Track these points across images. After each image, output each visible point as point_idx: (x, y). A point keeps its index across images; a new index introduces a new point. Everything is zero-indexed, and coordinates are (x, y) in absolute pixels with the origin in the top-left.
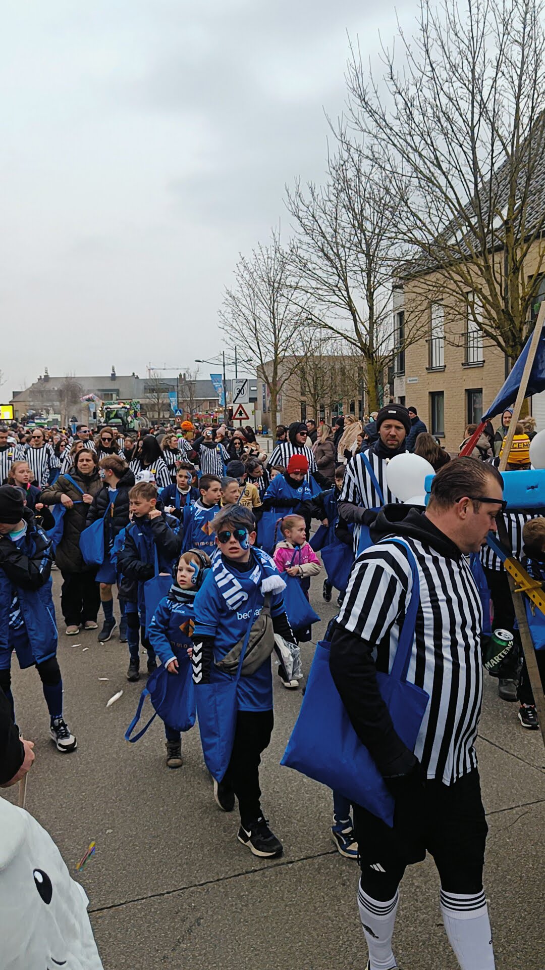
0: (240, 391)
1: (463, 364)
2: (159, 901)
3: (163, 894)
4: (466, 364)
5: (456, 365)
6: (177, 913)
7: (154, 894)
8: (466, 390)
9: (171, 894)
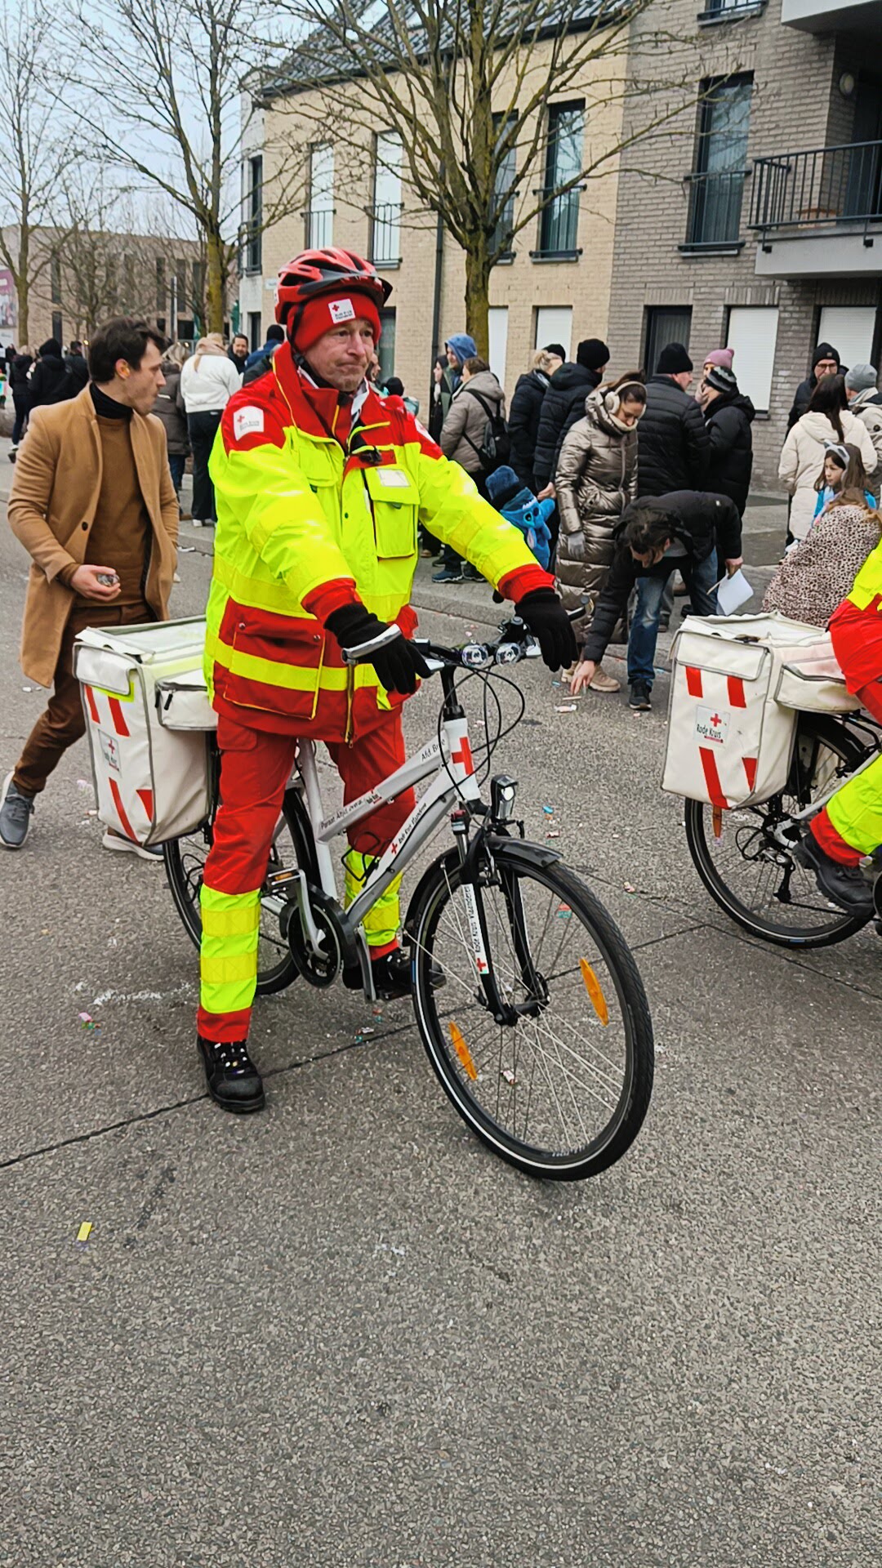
2: (83, 1149)
3: (87, 1137)
6: (125, 1166)
7: (67, 1138)
9: (101, 1136)
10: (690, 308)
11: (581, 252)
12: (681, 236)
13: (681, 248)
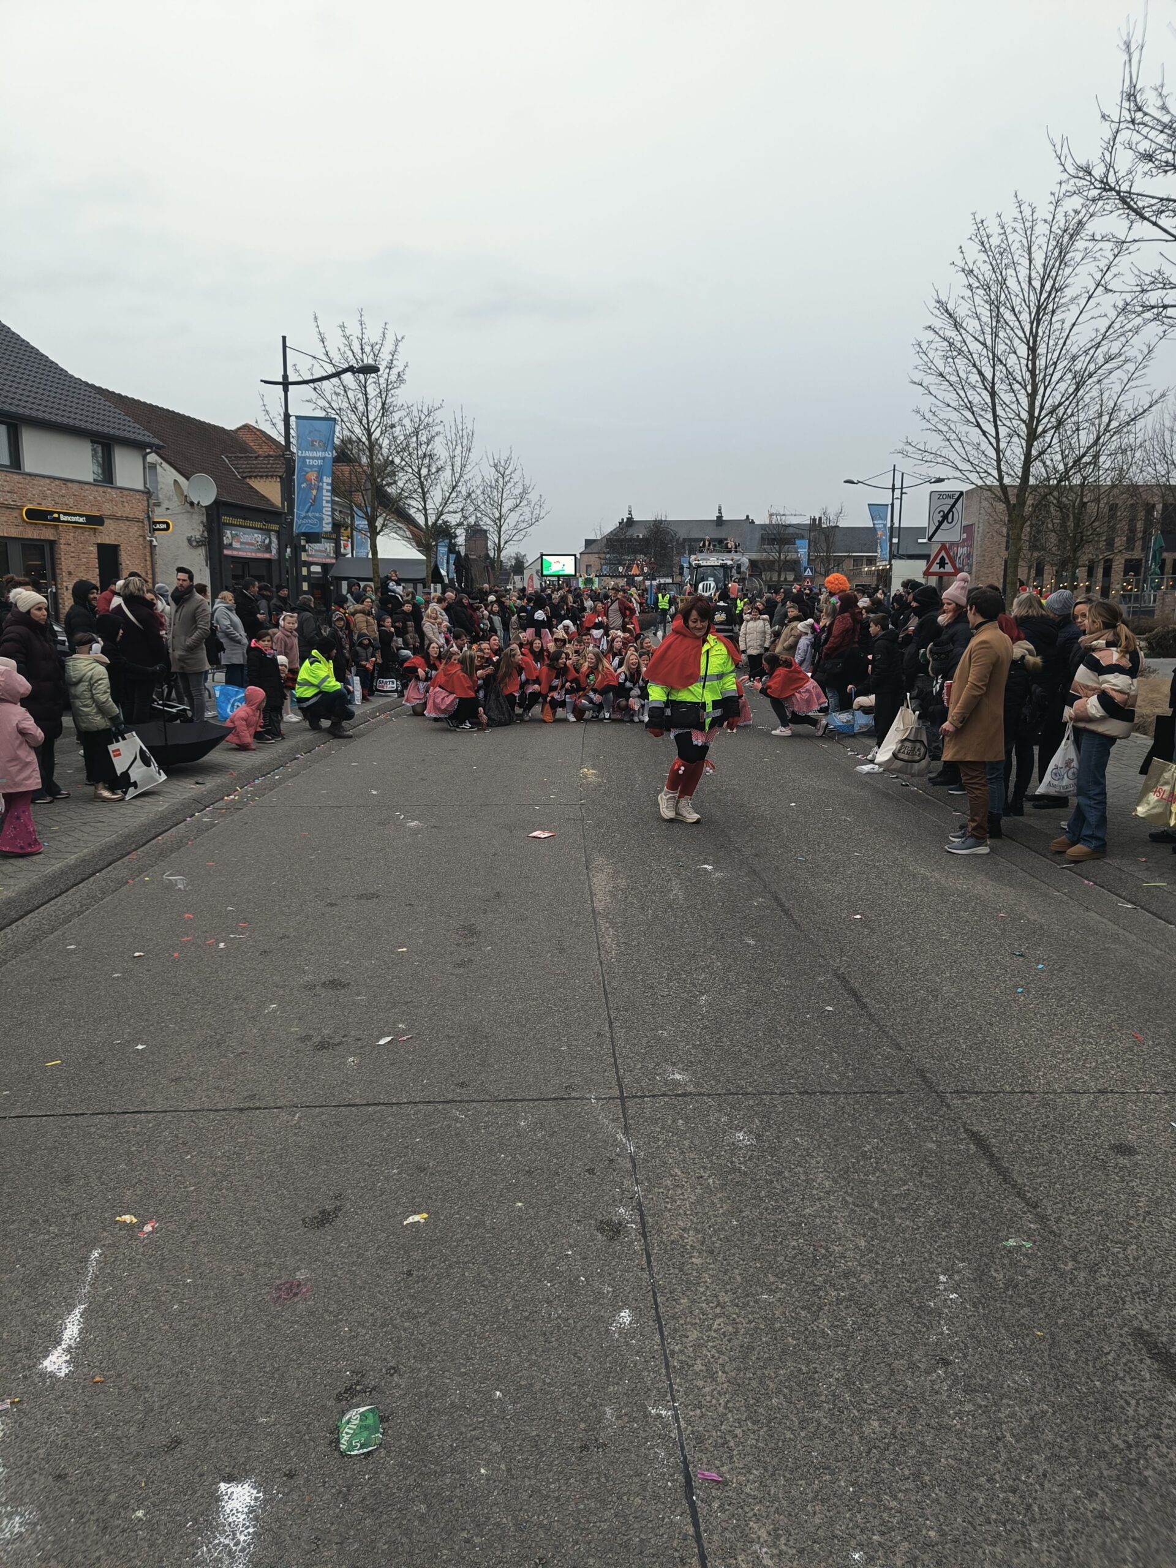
0: (945, 517)
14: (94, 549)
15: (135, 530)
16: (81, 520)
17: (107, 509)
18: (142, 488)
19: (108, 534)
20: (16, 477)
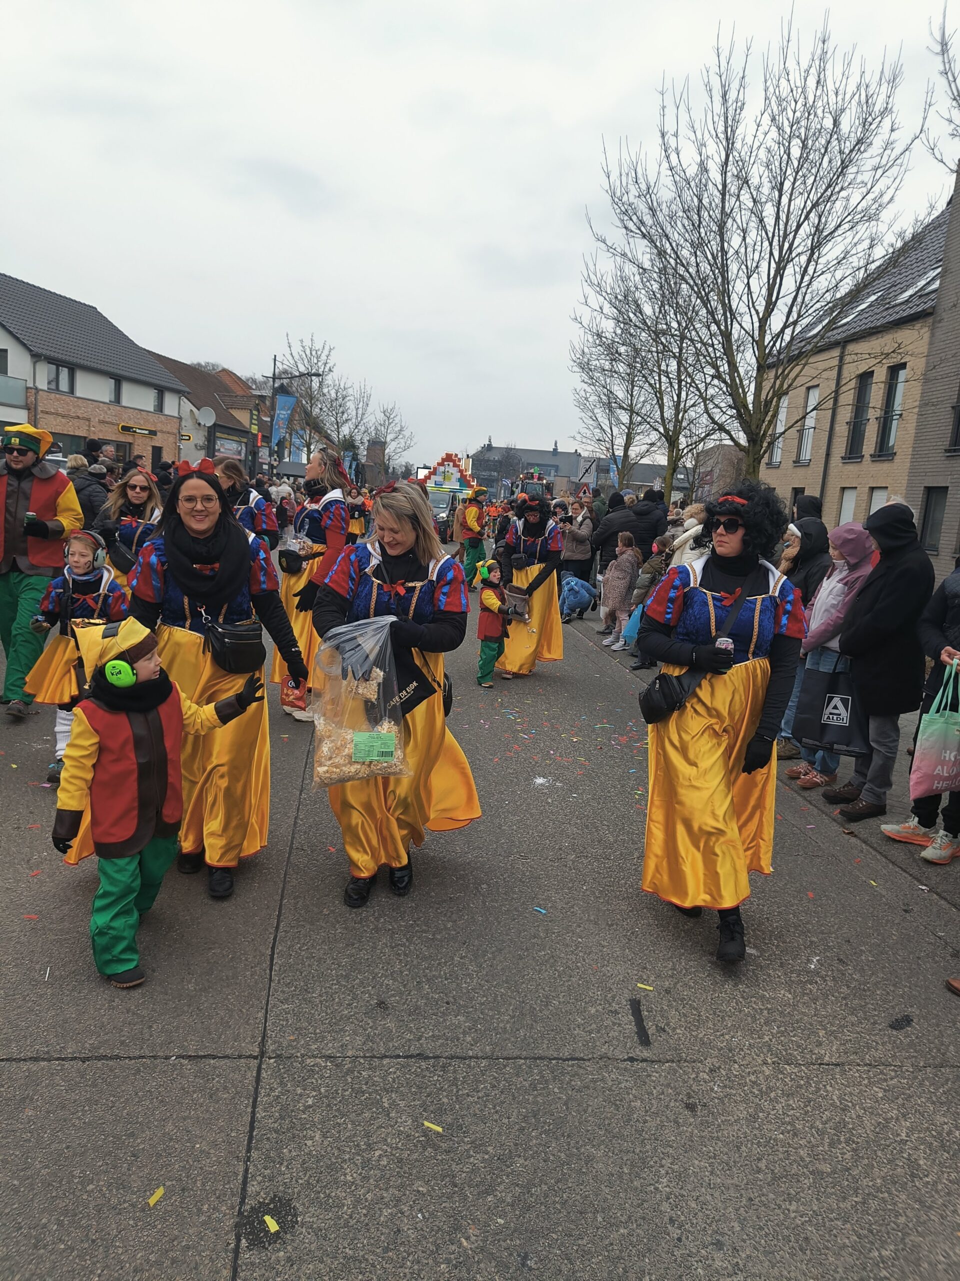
0: (587, 471)
1: (794, 462)
4: (797, 462)
5: (788, 464)
8: (794, 489)
10: (947, 488)
11: (895, 454)
12: (946, 443)
13: (946, 451)
14: (150, 449)
15: (171, 439)
16: (146, 432)
17: (159, 427)
18: (176, 415)
19: (158, 441)
20: (118, 408)
